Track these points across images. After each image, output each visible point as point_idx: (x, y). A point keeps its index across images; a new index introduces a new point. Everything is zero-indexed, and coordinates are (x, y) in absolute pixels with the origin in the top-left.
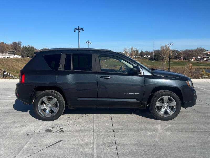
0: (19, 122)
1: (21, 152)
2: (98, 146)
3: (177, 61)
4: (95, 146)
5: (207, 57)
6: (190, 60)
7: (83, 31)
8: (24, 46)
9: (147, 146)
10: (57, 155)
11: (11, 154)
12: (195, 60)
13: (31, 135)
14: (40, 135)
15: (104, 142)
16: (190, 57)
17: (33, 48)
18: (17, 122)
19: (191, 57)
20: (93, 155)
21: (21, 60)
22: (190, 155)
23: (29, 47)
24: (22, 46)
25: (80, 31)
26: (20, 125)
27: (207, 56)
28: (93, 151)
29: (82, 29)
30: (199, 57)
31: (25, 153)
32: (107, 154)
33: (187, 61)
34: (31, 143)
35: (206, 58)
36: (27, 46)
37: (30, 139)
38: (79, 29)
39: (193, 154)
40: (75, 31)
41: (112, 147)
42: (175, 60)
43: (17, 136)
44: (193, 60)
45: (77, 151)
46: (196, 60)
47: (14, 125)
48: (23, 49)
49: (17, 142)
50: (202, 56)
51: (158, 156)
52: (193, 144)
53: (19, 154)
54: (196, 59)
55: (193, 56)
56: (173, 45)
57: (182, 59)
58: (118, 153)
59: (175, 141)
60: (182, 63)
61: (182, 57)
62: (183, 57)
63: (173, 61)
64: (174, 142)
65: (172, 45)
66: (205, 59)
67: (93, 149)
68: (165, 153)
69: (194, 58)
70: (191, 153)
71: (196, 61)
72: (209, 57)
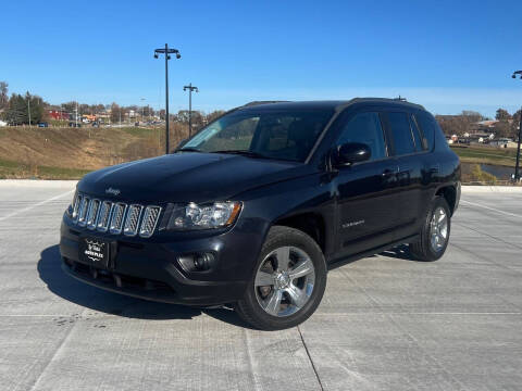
0: (28, 289)
1: (47, 369)
2: (260, 351)
4: (251, 352)
5: (486, 134)
7: (179, 57)
8: (14, 95)
9: (389, 349)
10: (151, 377)
11: (19, 375)
12: (456, 142)
13: (67, 325)
14: (94, 323)
15: (272, 341)
17: (41, 100)
18: (23, 291)
19: (448, 136)
20: (251, 376)
21: (7, 133)
22: (504, 371)
23: (28, 98)
24: (9, 95)
25: (169, 58)
26: (31, 297)
27: (486, 131)
28: (250, 365)
29: (177, 51)
30: (467, 135)
31: (59, 371)
32: (286, 370)
34: (72, 344)
35: (483, 137)
36: (23, 95)
37: (67, 333)
38: (166, 51)
39: (510, 370)
40: (156, 57)
41: (297, 353)
43: (29, 327)
44: (451, 142)
45: (204, 365)
46: (460, 141)
47: (14, 297)
48: (11, 102)
49: (31, 342)
51: (423, 375)
52: (504, 344)
53: (44, 374)
54: (458, 139)
55: (452, 133)
58: (318, 369)
59: (456, 336)
64: (455, 339)
66: (481, 140)
67: (247, 358)
68: (438, 367)
69: (454, 136)
70: (503, 367)
71: (458, 144)
72: (492, 136)
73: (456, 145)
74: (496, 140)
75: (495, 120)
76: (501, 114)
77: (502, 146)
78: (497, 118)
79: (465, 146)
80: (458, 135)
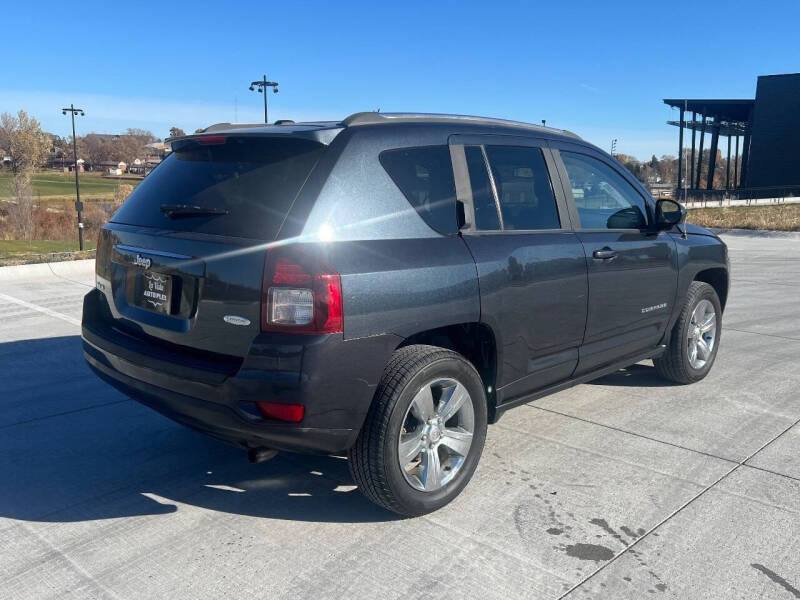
3: (61, 174)
6: (109, 173)
12: (126, 172)
16: (108, 163)
19: (112, 163)
30: (138, 162)
33: (99, 174)
42: (54, 172)
44: (119, 172)
46: (132, 171)
50: (146, 159)
54: (128, 167)
55: (118, 159)
56: (83, 114)
57: (82, 168)
61: (80, 161)
62: (84, 159)
63: (46, 173)
65: (79, 113)
69: (122, 164)
71: (129, 175)
73: (126, 176)
79: (138, 176)
80: (126, 162)
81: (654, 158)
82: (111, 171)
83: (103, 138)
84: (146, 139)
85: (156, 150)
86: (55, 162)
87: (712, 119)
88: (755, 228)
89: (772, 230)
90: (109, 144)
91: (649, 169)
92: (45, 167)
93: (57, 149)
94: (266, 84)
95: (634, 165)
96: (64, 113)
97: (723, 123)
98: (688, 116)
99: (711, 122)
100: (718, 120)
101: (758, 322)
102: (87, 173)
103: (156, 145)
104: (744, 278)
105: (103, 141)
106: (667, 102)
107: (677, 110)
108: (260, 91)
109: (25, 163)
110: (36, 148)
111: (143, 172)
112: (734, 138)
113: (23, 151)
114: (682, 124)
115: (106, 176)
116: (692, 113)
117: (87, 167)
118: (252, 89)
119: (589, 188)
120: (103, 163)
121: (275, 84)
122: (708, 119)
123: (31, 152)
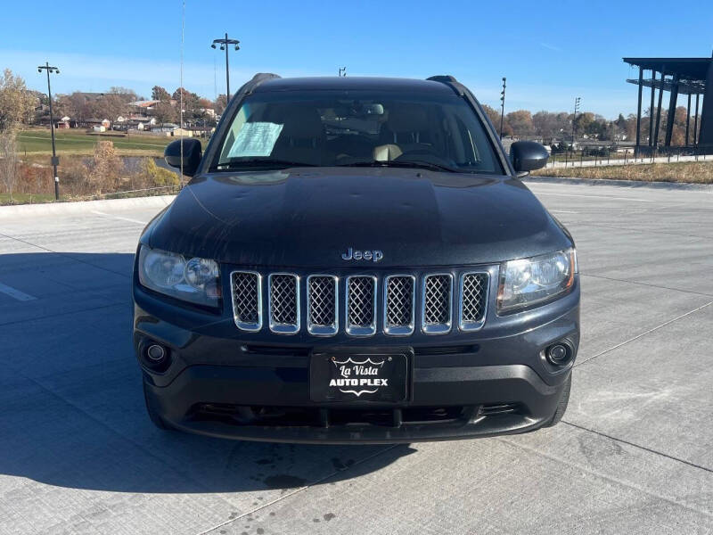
3: (48, 131)
5: (146, 119)
6: (93, 131)
12: (109, 129)
16: (92, 120)
19: (97, 120)
27: (145, 115)
30: (121, 119)
33: (84, 131)
35: (143, 122)
42: (41, 129)
44: (103, 129)
46: (115, 129)
50: (129, 117)
54: (112, 124)
55: (102, 116)
56: (57, 72)
57: (68, 126)
60: (67, 137)
61: (67, 118)
62: (69, 116)
63: (34, 130)
65: (54, 71)
66: (141, 126)
69: (105, 121)
71: (113, 132)
72: (153, 121)
73: (110, 133)
74: (160, 126)
75: (151, 101)
76: (159, 93)
77: (169, 134)
78: (155, 97)
79: (122, 133)
80: (109, 119)
81: (621, 117)
82: (96, 128)
83: (88, 97)
84: (129, 97)
85: (139, 108)
86: (42, 120)
87: (671, 78)
88: (674, 181)
89: (689, 183)
90: (93, 102)
91: (616, 127)
92: (33, 124)
93: (44, 107)
94: (227, 42)
95: (601, 123)
96: (40, 71)
97: (682, 81)
98: (648, 75)
99: (670, 80)
100: (677, 78)
101: (616, 268)
102: (72, 130)
103: (139, 103)
104: (634, 227)
105: (88, 99)
106: (626, 60)
107: (636, 68)
108: (222, 48)
109: (11, 120)
110: (21, 105)
111: (126, 129)
112: (694, 97)
113: (9, 109)
114: (641, 83)
115: (91, 133)
116: (651, 71)
117: (72, 124)
118: (213, 47)
119: (556, 145)
120: (87, 120)
121: (236, 42)
122: (666, 77)
123: (17, 109)
